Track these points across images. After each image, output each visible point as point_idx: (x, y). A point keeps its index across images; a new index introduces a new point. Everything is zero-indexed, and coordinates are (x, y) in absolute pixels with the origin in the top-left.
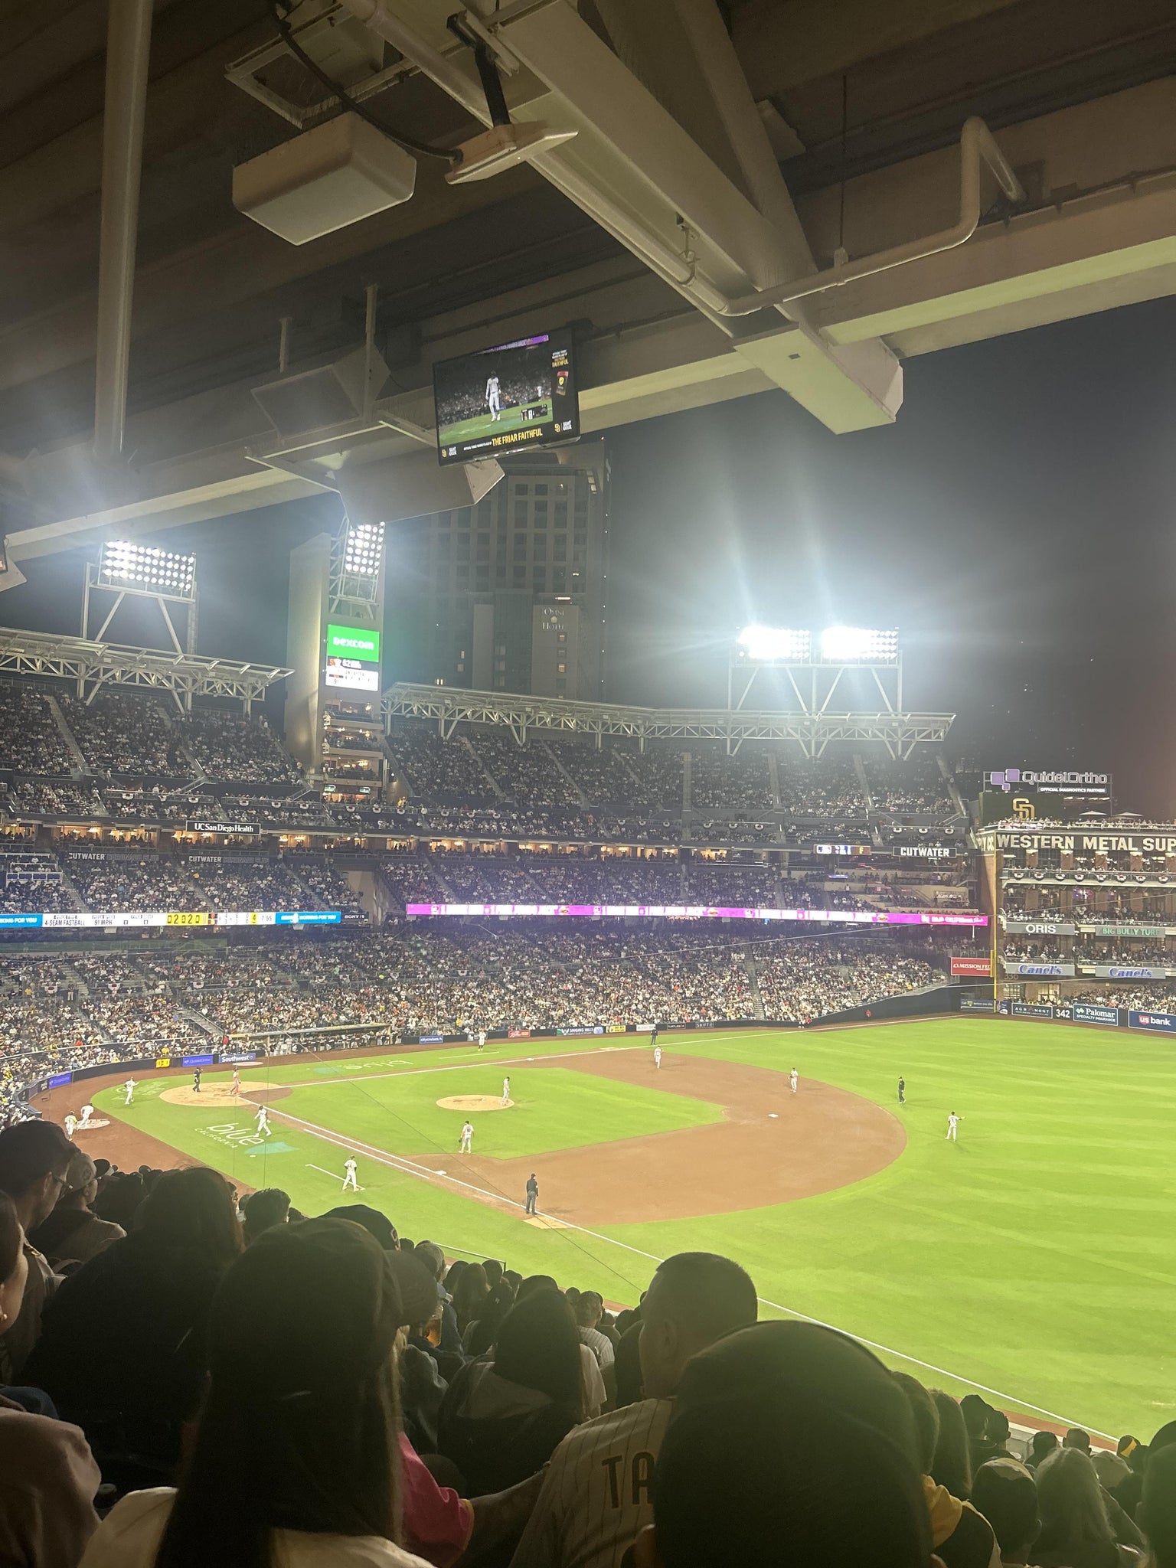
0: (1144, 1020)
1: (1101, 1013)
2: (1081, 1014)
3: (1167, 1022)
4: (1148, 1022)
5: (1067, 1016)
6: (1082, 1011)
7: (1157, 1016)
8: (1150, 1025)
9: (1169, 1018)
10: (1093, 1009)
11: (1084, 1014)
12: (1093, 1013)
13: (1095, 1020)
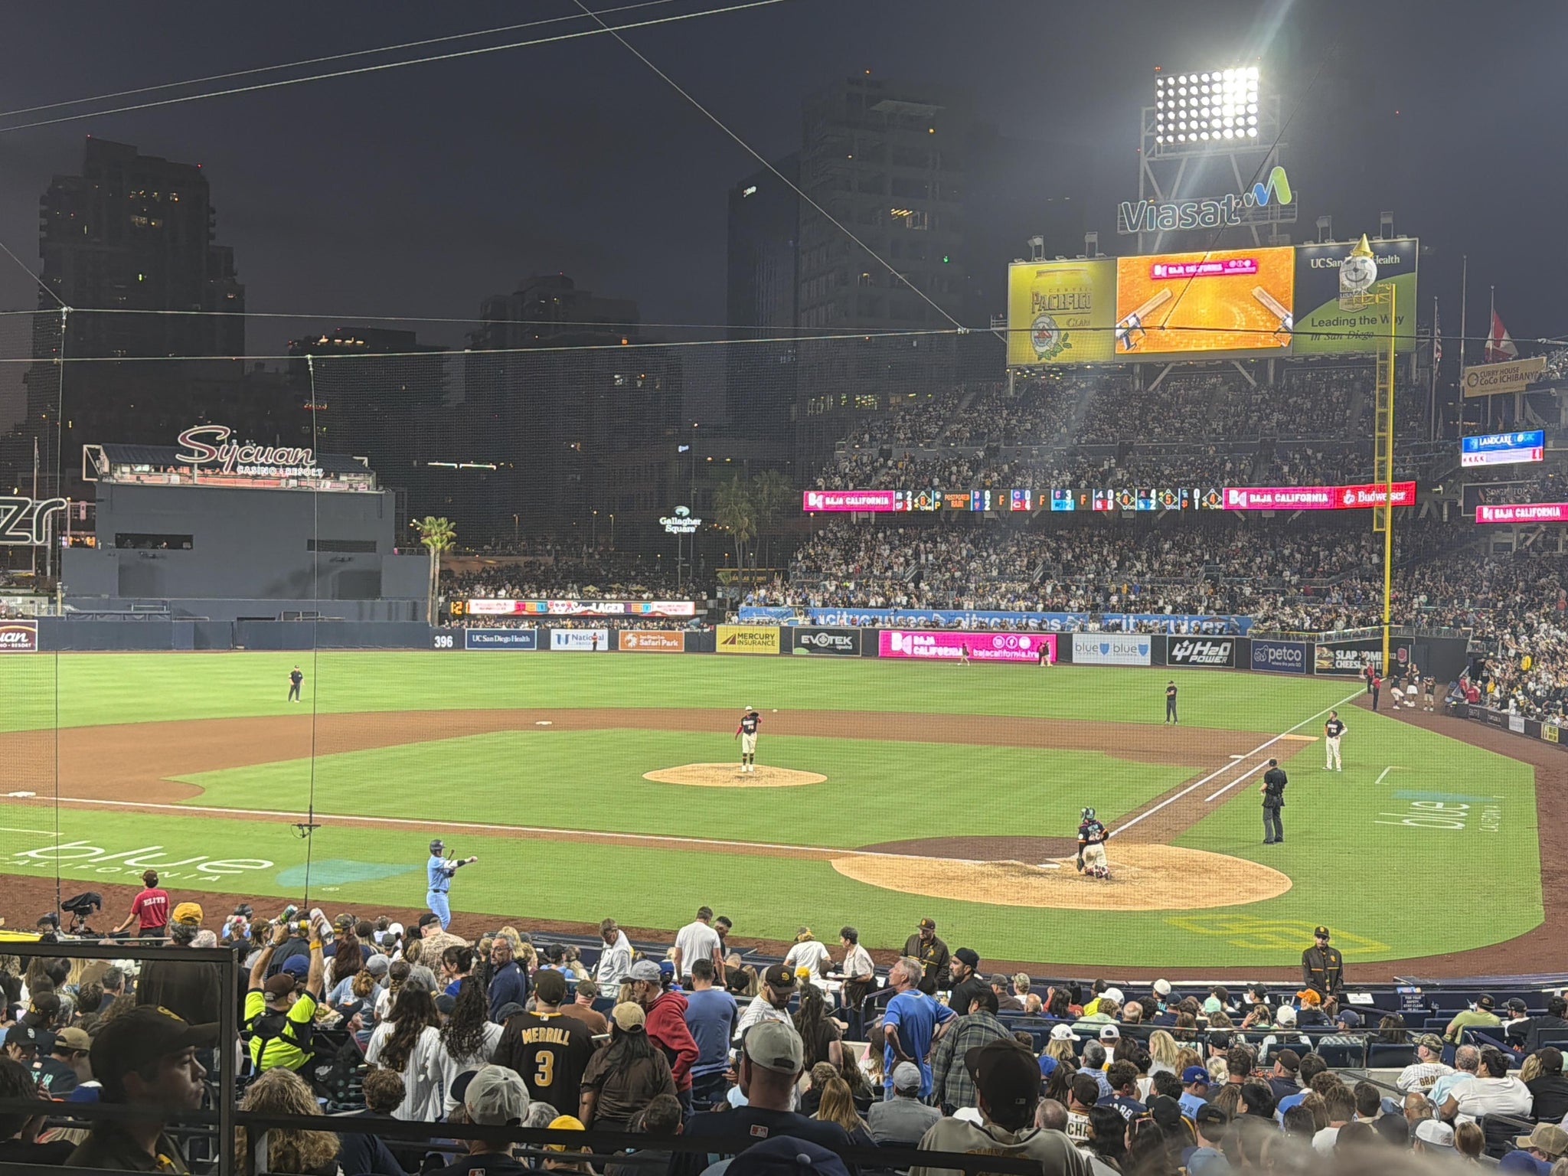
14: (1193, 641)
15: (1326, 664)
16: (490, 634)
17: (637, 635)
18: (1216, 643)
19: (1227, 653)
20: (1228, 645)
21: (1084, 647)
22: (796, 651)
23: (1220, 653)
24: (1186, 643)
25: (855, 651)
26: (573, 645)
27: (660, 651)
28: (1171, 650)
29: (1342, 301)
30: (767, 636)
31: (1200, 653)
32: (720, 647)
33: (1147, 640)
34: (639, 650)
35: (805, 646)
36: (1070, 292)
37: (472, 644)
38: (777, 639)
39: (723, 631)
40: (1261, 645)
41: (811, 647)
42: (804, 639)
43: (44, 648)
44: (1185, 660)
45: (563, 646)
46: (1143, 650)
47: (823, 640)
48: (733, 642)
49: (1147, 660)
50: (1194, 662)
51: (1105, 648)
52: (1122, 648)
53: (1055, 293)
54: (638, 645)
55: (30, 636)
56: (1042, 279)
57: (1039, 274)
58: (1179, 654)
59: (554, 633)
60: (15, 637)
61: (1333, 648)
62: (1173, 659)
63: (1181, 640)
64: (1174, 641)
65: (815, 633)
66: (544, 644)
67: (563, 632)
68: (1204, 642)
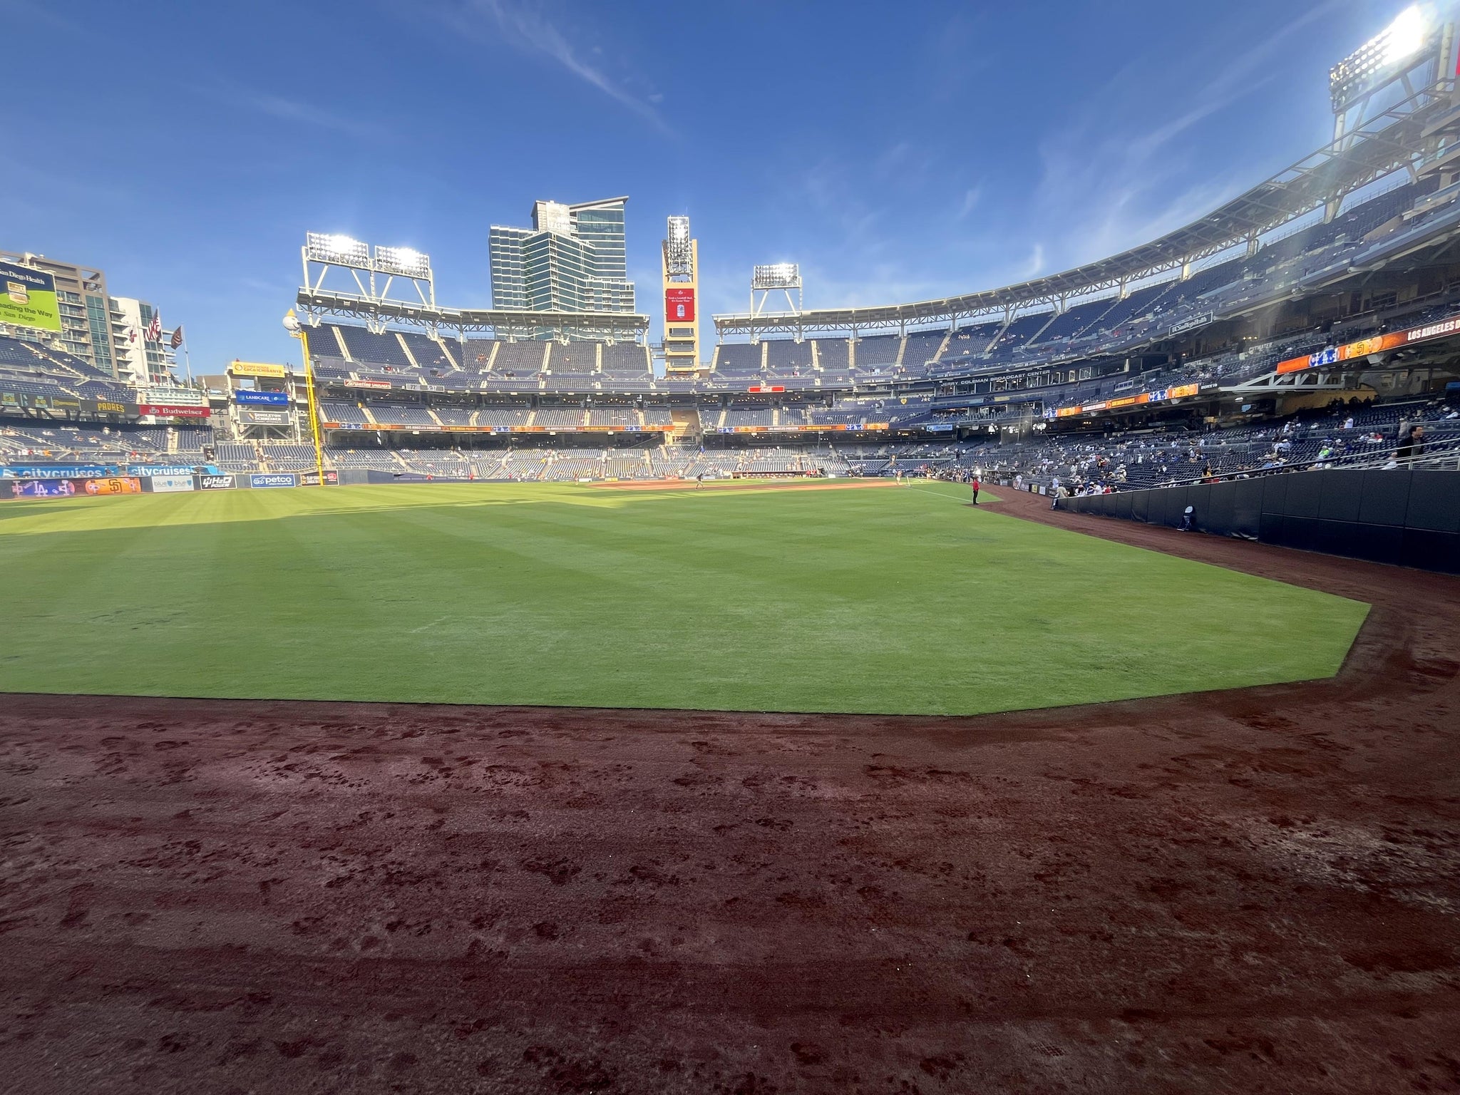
18: (221, 478)
19: (230, 481)
20: (230, 479)
21: (159, 484)
24: (208, 479)
28: (202, 482)
29: (11, 295)
31: (215, 483)
33: (191, 478)
44: (209, 487)
46: (189, 482)
49: (191, 488)
50: (213, 487)
51: (170, 483)
52: (179, 483)
58: (206, 484)
61: (306, 475)
62: (203, 486)
63: (206, 477)
64: (203, 478)
68: (215, 478)
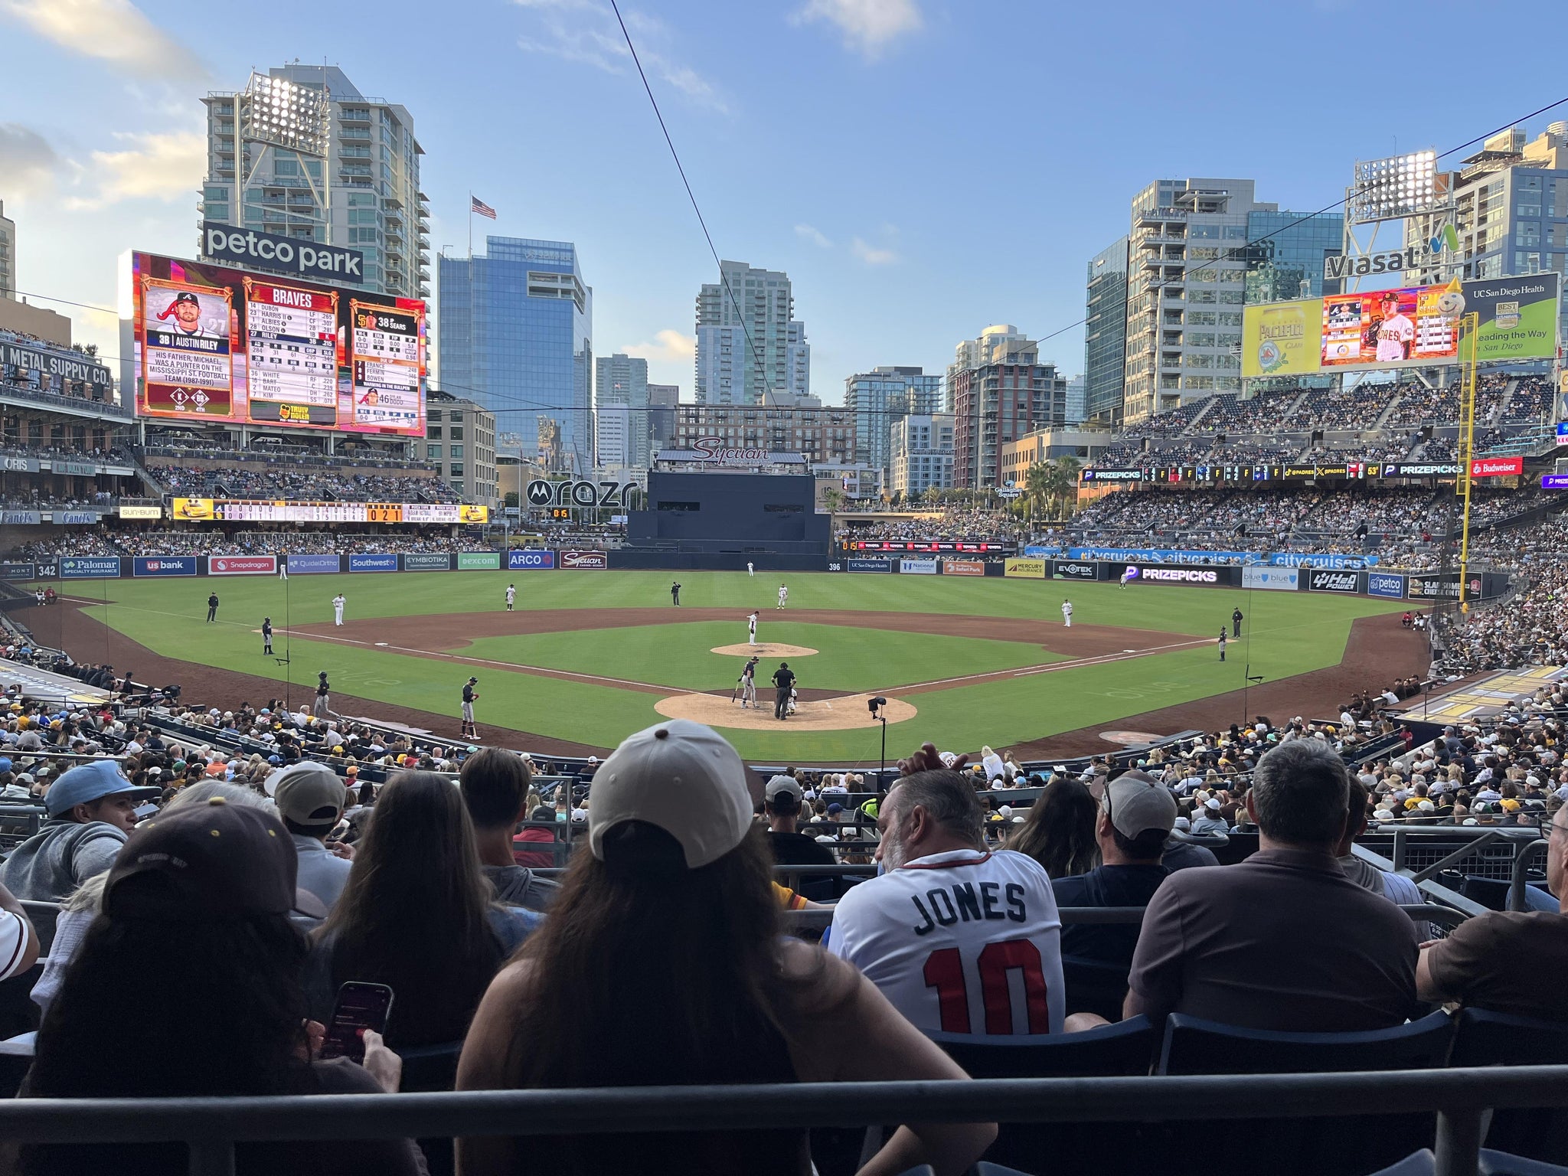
0: (151, 566)
1: (98, 565)
2: (70, 568)
3: (179, 565)
4: (157, 567)
5: (53, 574)
6: (72, 564)
7: (166, 561)
8: (160, 571)
9: (181, 560)
10: (87, 561)
11: (75, 568)
12: (86, 566)
13: (89, 574)
14: (1330, 573)
15: (1417, 591)
16: (863, 562)
17: (955, 564)
18: (1347, 575)
19: (1354, 582)
21: (1251, 577)
22: (1056, 576)
23: (1351, 582)
24: (1324, 575)
25: (1093, 577)
26: (914, 570)
27: (970, 575)
28: (1313, 580)
29: (1498, 321)
30: (1036, 566)
31: (1334, 582)
32: (1007, 573)
33: (1296, 573)
34: (955, 574)
35: (1061, 573)
36: (1288, 324)
37: (852, 569)
38: (1043, 568)
39: (1009, 563)
40: (1376, 576)
41: (1065, 573)
42: (1061, 568)
43: (609, 568)
44: (1323, 587)
45: (907, 571)
46: (1292, 579)
47: (1073, 569)
48: (1015, 570)
49: (1295, 586)
50: (1330, 588)
51: (1265, 577)
52: (1277, 578)
53: (1277, 325)
54: (955, 571)
55: (603, 560)
56: (1270, 316)
57: (1266, 312)
58: (1318, 582)
59: (902, 562)
60: (595, 561)
61: (1423, 580)
62: (1314, 586)
63: (1321, 573)
64: (1316, 573)
65: (1068, 564)
66: (896, 568)
67: (908, 562)
68: (1338, 574)
